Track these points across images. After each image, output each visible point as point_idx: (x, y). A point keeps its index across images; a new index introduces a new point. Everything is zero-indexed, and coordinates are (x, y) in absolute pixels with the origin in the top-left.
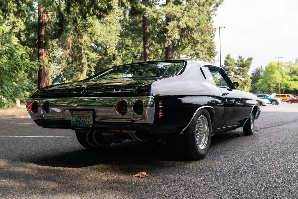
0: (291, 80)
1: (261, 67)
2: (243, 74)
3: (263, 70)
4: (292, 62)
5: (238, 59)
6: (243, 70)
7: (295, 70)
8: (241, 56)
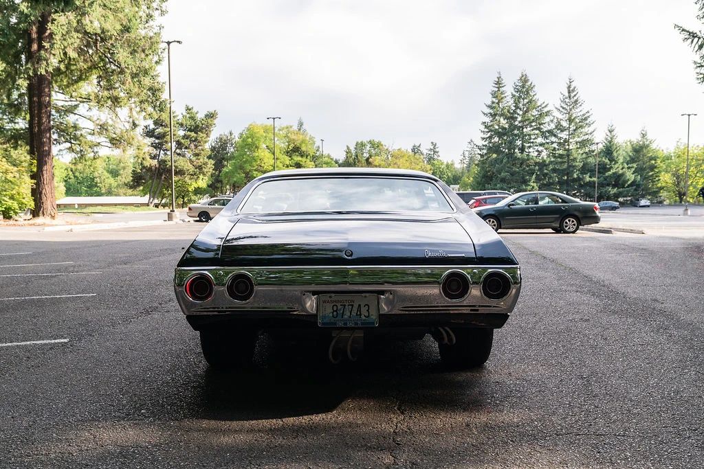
1: (231, 134)
2: (196, 147)
3: (233, 141)
4: (291, 127)
5: (185, 114)
6: (196, 140)
7: (298, 143)
8: (190, 107)
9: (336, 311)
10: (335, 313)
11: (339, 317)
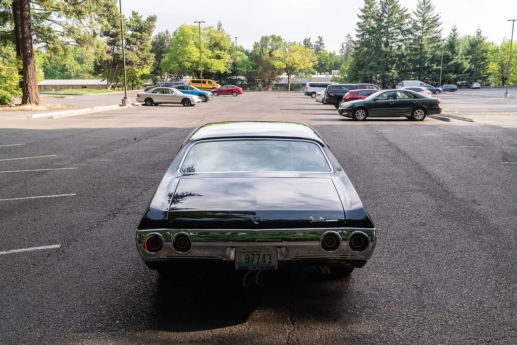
0: (213, 58)
1: (167, 32)
2: (141, 43)
3: (169, 38)
4: (212, 27)
5: (132, 17)
6: (141, 38)
7: (217, 40)
9: (248, 259)
10: (247, 260)
11: (250, 263)
